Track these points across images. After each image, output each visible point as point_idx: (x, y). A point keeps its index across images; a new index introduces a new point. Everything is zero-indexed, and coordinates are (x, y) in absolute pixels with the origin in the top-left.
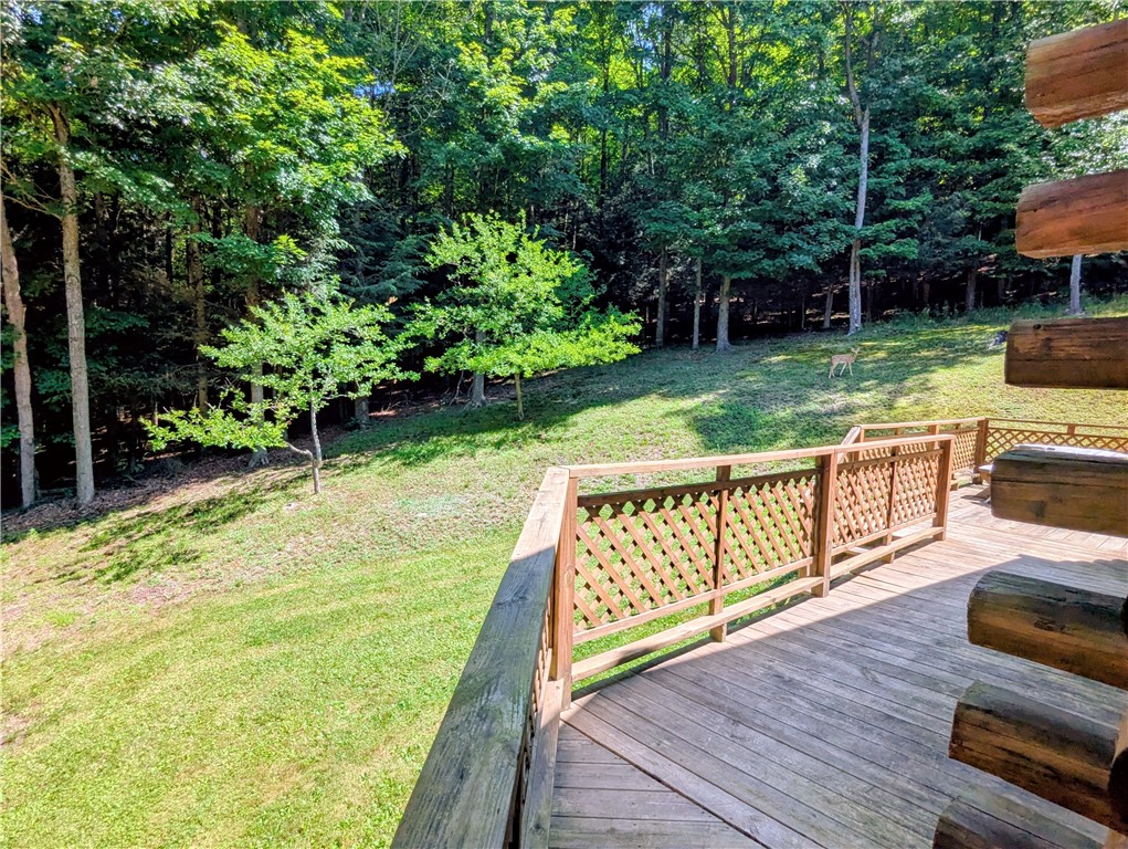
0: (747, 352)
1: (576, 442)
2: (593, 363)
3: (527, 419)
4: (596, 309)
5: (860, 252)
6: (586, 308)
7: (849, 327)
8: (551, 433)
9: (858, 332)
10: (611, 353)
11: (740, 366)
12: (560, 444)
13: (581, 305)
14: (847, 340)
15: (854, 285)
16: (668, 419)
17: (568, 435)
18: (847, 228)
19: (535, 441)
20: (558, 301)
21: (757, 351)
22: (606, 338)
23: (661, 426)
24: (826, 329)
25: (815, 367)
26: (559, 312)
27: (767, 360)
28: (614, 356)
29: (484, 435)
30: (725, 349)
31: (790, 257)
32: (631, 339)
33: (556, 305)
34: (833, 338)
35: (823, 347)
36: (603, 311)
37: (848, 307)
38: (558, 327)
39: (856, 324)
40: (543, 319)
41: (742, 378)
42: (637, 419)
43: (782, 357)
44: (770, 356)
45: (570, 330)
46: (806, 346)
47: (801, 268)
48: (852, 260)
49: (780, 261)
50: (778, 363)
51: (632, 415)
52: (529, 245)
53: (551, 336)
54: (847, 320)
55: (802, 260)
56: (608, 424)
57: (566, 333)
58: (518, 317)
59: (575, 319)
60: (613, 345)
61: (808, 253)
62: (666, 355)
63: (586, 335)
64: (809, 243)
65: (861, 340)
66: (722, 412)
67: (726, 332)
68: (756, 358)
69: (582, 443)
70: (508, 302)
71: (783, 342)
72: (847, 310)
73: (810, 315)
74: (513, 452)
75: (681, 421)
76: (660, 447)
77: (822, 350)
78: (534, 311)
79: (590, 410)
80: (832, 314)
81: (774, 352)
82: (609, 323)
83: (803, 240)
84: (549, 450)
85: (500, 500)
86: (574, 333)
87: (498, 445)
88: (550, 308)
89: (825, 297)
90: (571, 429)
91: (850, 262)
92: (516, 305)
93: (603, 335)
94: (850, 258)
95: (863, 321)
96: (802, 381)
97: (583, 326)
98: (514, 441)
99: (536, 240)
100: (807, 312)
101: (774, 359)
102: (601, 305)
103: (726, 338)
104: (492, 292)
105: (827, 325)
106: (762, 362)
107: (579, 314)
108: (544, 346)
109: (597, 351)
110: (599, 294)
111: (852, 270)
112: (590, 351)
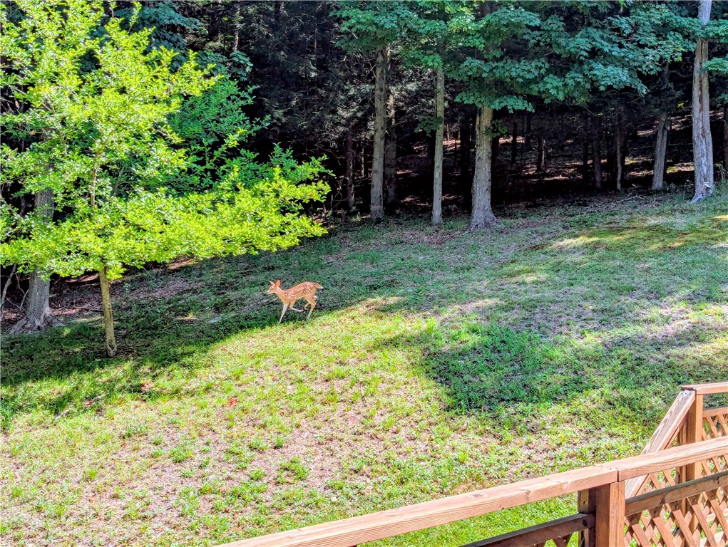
0: (523, 228)
1: (206, 399)
2: (241, 251)
3: (124, 352)
4: (252, 155)
5: (706, 64)
6: (233, 153)
7: (694, 188)
8: (163, 382)
9: (709, 198)
10: (273, 235)
11: (510, 254)
12: (175, 404)
13: (223, 148)
14: (691, 211)
15: (701, 117)
16: (377, 353)
17: (194, 384)
18: (685, 22)
19: (128, 396)
20: (177, 140)
21: (540, 229)
22: (265, 207)
23: (363, 366)
24: (658, 192)
25: (638, 258)
26: (179, 161)
27: (557, 244)
28: (277, 239)
29: (37, 385)
30: (487, 225)
31: (592, 69)
32: (309, 208)
33: (175, 147)
34: (667, 207)
35: (652, 221)
36: (264, 158)
37: (692, 154)
38: (178, 186)
39: (705, 183)
40: (151, 171)
41: (511, 275)
42: (322, 353)
43: (581, 241)
44: (561, 237)
45: (201, 191)
46: (621, 219)
47: (610, 88)
48: (696, 75)
49: (573, 77)
50: (575, 250)
51: (315, 346)
52: (123, 38)
53: (164, 201)
54: (691, 175)
55: (613, 75)
56: (268, 363)
57: (194, 197)
58: (104, 167)
59: (213, 172)
60: (278, 220)
61: (622, 62)
62: (387, 235)
63: (231, 202)
64: (621, 46)
65: (715, 211)
66: (473, 340)
67: (488, 196)
68: (538, 241)
69: (215, 401)
70: (84, 140)
71: (584, 214)
72: (690, 158)
73: (632, 167)
74: (83, 420)
75: (399, 356)
76: (359, 406)
77: (650, 228)
78: (134, 156)
79: (241, 335)
80: (667, 165)
81: (569, 232)
82: (271, 179)
83: (610, 41)
84: (152, 415)
85: (38, 522)
86: (209, 196)
87: (56, 406)
88: (161, 152)
89: (655, 136)
90: (201, 372)
91: (691, 78)
92: (97, 145)
93: (258, 201)
94: (692, 72)
95: (717, 177)
96: (614, 283)
97: (225, 184)
98: (91, 398)
99: (136, 29)
100: (628, 161)
101: (568, 242)
102: (260, 147)
103: (488, 207)
104: (53, 120)
105: (658, 183)
106: (547, 249)
107: (220, 162)
108: (148, 221)
109: (247, 228)
110: (257, 128)
111: (696, 93)
112: (235, 231)
